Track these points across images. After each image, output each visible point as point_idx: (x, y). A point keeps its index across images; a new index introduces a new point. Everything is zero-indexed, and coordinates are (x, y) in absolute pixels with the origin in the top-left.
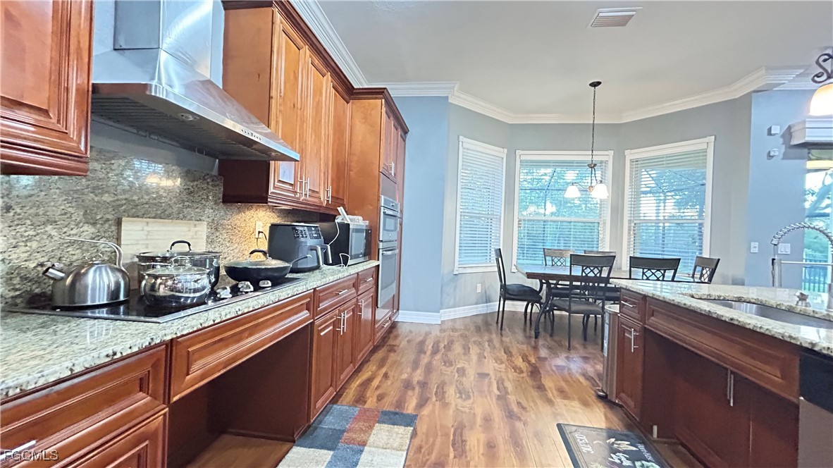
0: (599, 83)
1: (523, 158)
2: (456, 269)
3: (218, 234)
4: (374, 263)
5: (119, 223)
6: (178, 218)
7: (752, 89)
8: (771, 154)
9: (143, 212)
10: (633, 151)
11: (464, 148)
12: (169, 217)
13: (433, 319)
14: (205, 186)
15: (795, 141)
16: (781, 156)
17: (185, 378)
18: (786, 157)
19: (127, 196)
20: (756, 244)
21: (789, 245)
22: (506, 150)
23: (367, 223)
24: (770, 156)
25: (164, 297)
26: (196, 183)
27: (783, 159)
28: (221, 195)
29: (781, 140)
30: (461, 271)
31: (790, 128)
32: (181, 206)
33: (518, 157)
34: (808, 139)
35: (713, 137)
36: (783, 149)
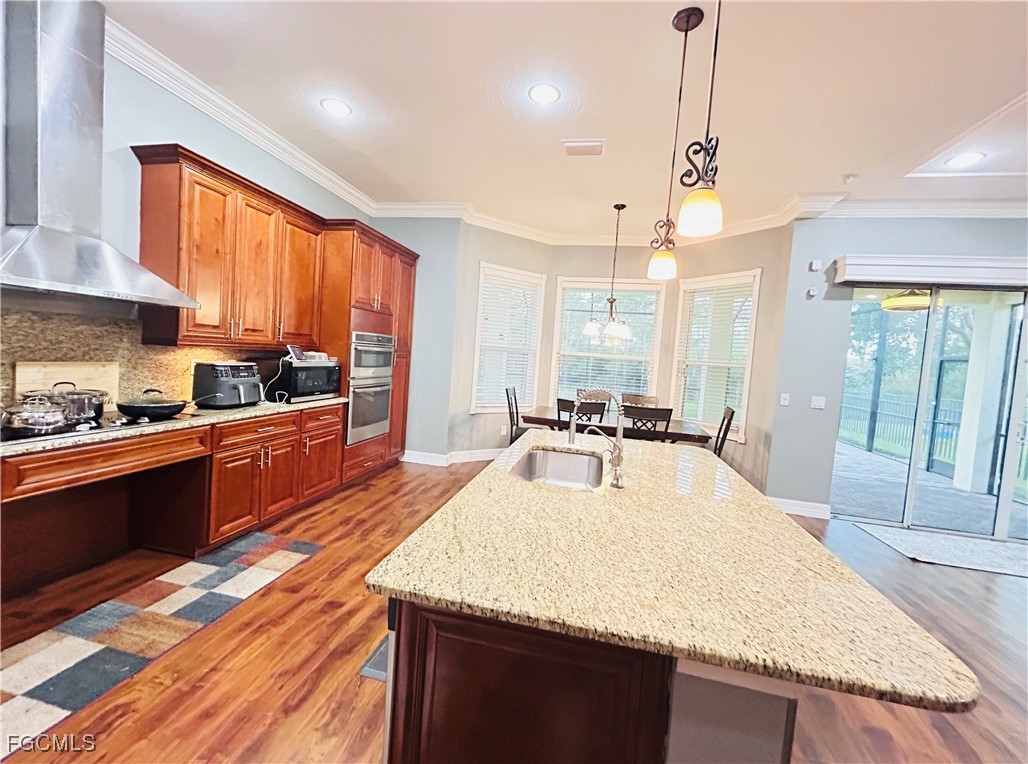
0: (624, 206)
1: (565, 285)
2: (473, 408)
3: (136, 372)
4: (343, 400)
5: (14, 367)
6: (82, 360)
7: (796, 216)
8: (811, 293)
9: (40, 356)
10: (687, 281)
11: (486, 275)
12: (72, 359)
13: (440, 461)
14: (117, 330)
15: (839, 279)
16: (823, 296)
17: (15, 487)
18: (828, 297)
19: (22, 344)
20: (787, 396)
21: (824, 398)
22: (545, 276)
23: (335, 359)
24: (810, 296)
25: (19, 429)
26: (105, 328)
27: (826, 298)
28: (140, 338)
29: (824, 277)
30: (479, 411)
31: (835, 262)
32: (87, 349)
33: (559, 284)
34: (848, 278)
35: (760, 269)
36: (825, 287)
